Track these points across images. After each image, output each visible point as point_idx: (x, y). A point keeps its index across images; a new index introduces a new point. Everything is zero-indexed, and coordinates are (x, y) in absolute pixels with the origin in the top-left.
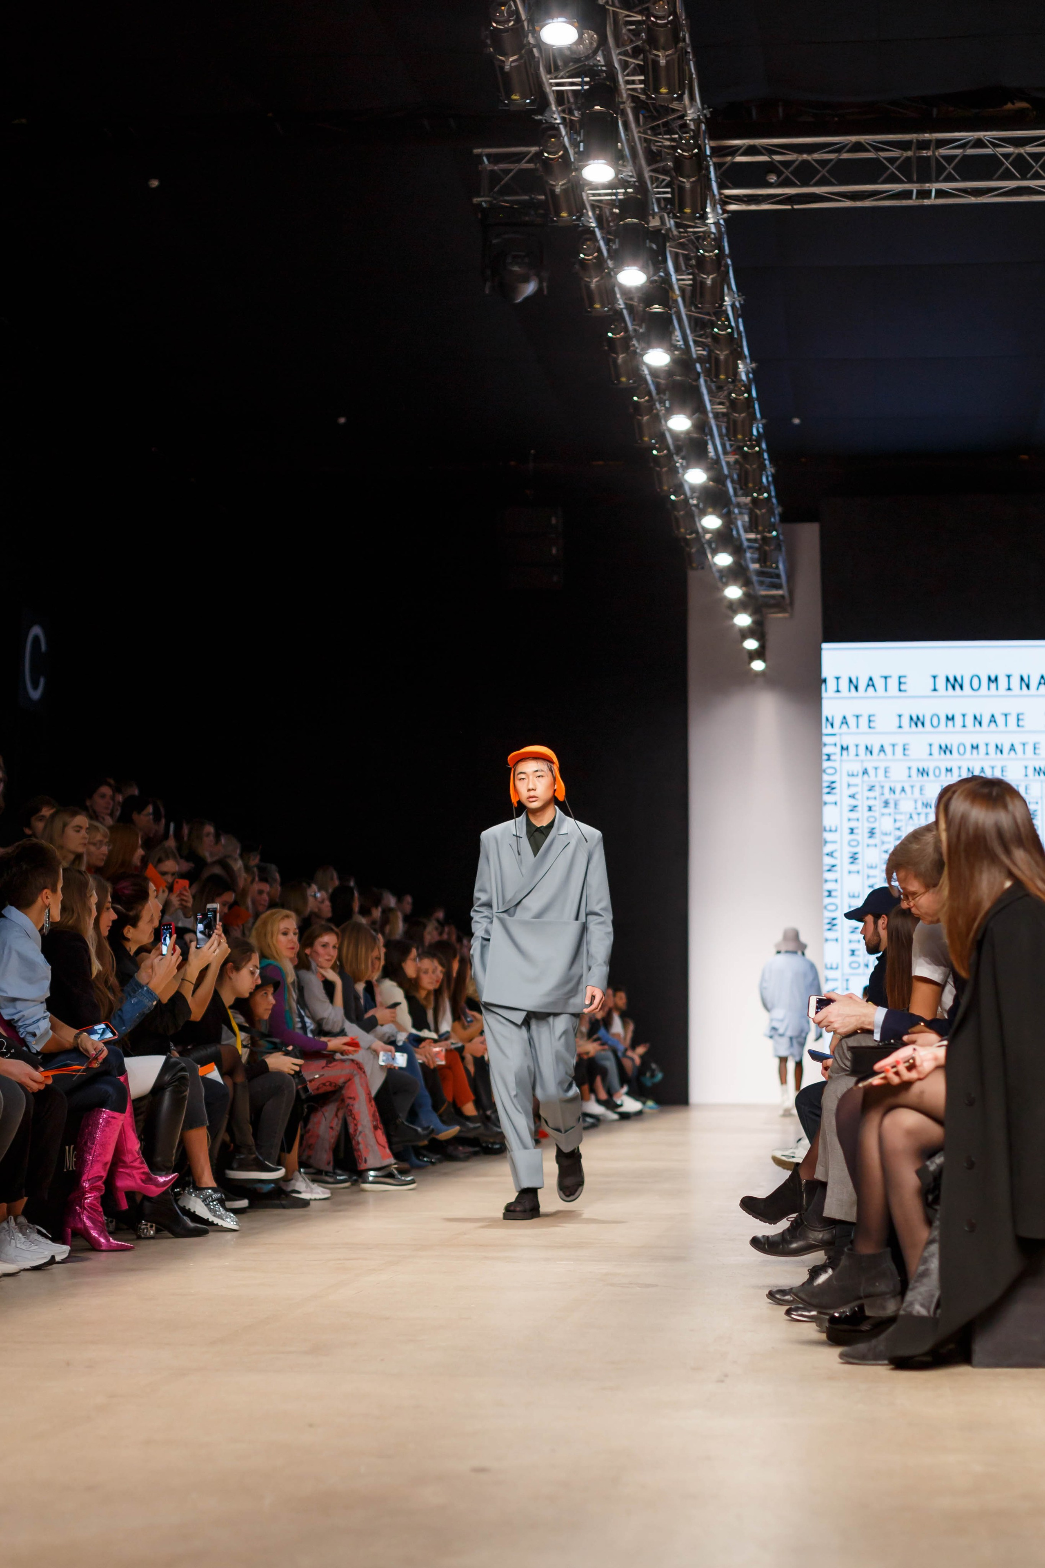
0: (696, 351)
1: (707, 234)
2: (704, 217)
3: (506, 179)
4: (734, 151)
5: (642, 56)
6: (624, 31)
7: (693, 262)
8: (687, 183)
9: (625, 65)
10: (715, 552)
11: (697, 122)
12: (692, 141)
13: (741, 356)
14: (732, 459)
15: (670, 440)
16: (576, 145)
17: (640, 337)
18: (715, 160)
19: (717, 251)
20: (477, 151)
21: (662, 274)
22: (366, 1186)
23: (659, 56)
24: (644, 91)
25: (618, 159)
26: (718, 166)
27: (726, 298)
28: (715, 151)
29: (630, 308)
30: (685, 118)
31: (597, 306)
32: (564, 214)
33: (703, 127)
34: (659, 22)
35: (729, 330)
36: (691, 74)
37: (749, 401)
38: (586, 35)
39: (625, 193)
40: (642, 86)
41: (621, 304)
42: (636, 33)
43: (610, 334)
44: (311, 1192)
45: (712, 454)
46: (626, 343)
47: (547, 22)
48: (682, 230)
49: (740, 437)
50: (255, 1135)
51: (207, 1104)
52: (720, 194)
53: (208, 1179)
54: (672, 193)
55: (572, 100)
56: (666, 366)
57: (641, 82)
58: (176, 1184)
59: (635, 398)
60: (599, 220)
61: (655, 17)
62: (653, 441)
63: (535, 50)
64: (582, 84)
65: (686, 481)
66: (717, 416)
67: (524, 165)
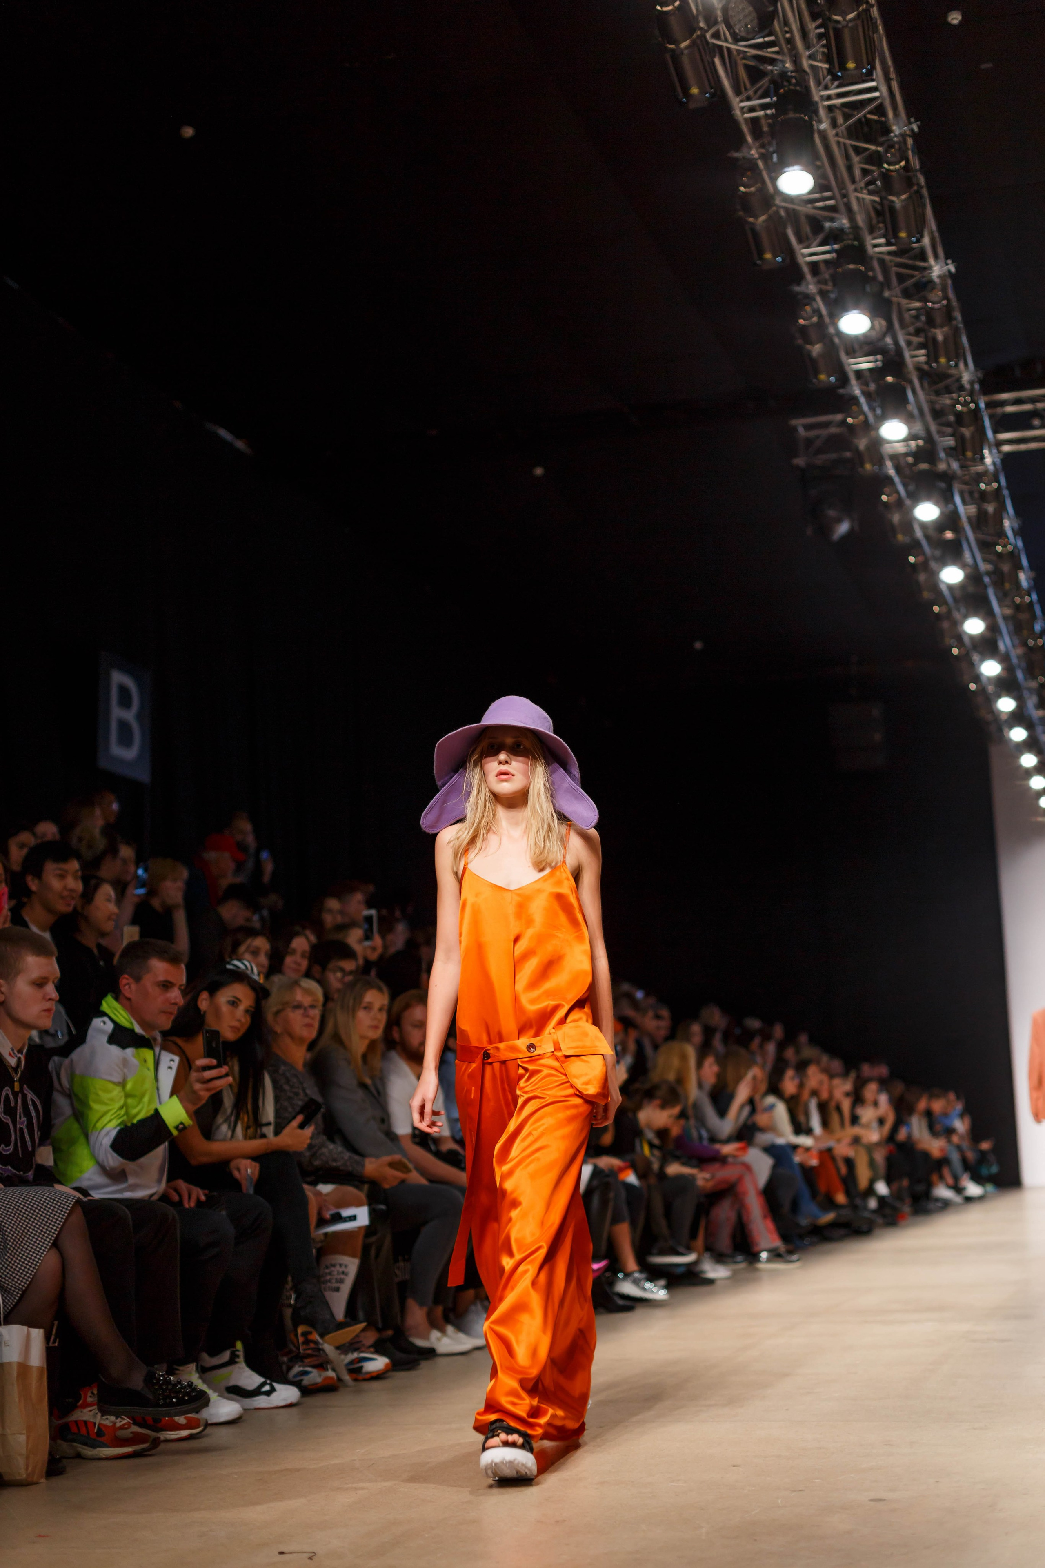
0: (983, 567)
1: (986, 473)
2: (982, 458)
3: (818, 443)
4: (1003, 403)
5: (922, 335)
6: (907, 316)
7: (976, 495)
8: (967, 432)
9: (909, 343)
10: (1011, 727)
11: (972, 383)
12: (968, 399)
13: (1021, 567)
14: (1020, 651)
15: (966, 640)
16: (873, 409)
17: (937, 559)
18: (990, 411)
19: (995, 485)
20: (794, 422)
21: (951, 507)
22: (761, 1266)
23: (935, 333)
24: (927, 363)
25: (909, 419)
26: (991, 417)
27: (1007, 523)
28: (988, 405)
29: (927, 537)
30: (963, 379)
31: (900, 537)
32: (868, 466)
33: (977, 387)
34: (936, 306)
35: (1010, 548)
36: (962, 345)
37: (1031, 604)
38: (876, 323)
39: (918, 446)
40: (923, 359)
41: (919, 534)
42: (917, 318)
43: (912, 559)
44: (714, 1270)
45: (1002, 647)
46: (925, 566)
47: (843, 314)
48: (965, 469)
49: (1025, 633)
50: (670, 1226)
51: (629, 1203)
52: (995, 437)
53: (631, 1264)
54: (956, 441)
55: (867, 374)
56: (960, 582)
57: (923, 356)
58: (607, 1269)
59: (936, 609)
60: (898, 469)
61: (933, 303)
62: (953, 642)
63: (836, 340)
64: (876, 361)
65: (982, 674)
66: (1005, 618)
67: (833, 430)
